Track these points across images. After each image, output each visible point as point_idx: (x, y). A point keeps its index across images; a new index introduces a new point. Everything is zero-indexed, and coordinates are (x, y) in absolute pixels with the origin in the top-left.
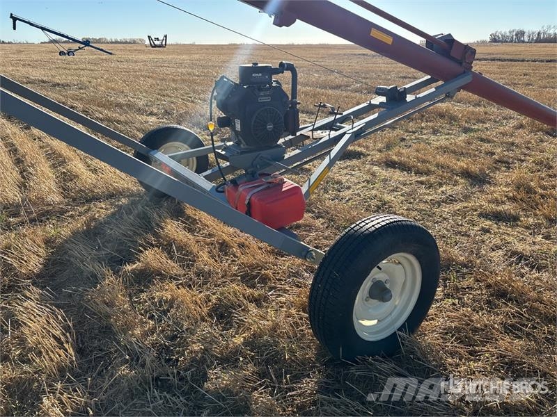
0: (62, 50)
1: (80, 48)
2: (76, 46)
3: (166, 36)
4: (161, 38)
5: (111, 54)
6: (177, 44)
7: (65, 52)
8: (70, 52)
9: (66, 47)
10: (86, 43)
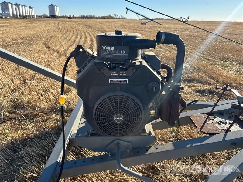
0: (142, 22)
1: (149, 22)
2: (147, 21)
3: (189, 17)
4: (186, 18)
5: (161, 24)
6: (195, 21)
7: (143, 23)
8: (145, 23)
9: (144, 21)
10: (152, 20)
